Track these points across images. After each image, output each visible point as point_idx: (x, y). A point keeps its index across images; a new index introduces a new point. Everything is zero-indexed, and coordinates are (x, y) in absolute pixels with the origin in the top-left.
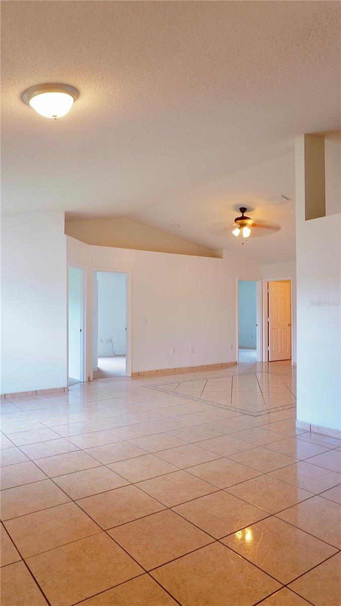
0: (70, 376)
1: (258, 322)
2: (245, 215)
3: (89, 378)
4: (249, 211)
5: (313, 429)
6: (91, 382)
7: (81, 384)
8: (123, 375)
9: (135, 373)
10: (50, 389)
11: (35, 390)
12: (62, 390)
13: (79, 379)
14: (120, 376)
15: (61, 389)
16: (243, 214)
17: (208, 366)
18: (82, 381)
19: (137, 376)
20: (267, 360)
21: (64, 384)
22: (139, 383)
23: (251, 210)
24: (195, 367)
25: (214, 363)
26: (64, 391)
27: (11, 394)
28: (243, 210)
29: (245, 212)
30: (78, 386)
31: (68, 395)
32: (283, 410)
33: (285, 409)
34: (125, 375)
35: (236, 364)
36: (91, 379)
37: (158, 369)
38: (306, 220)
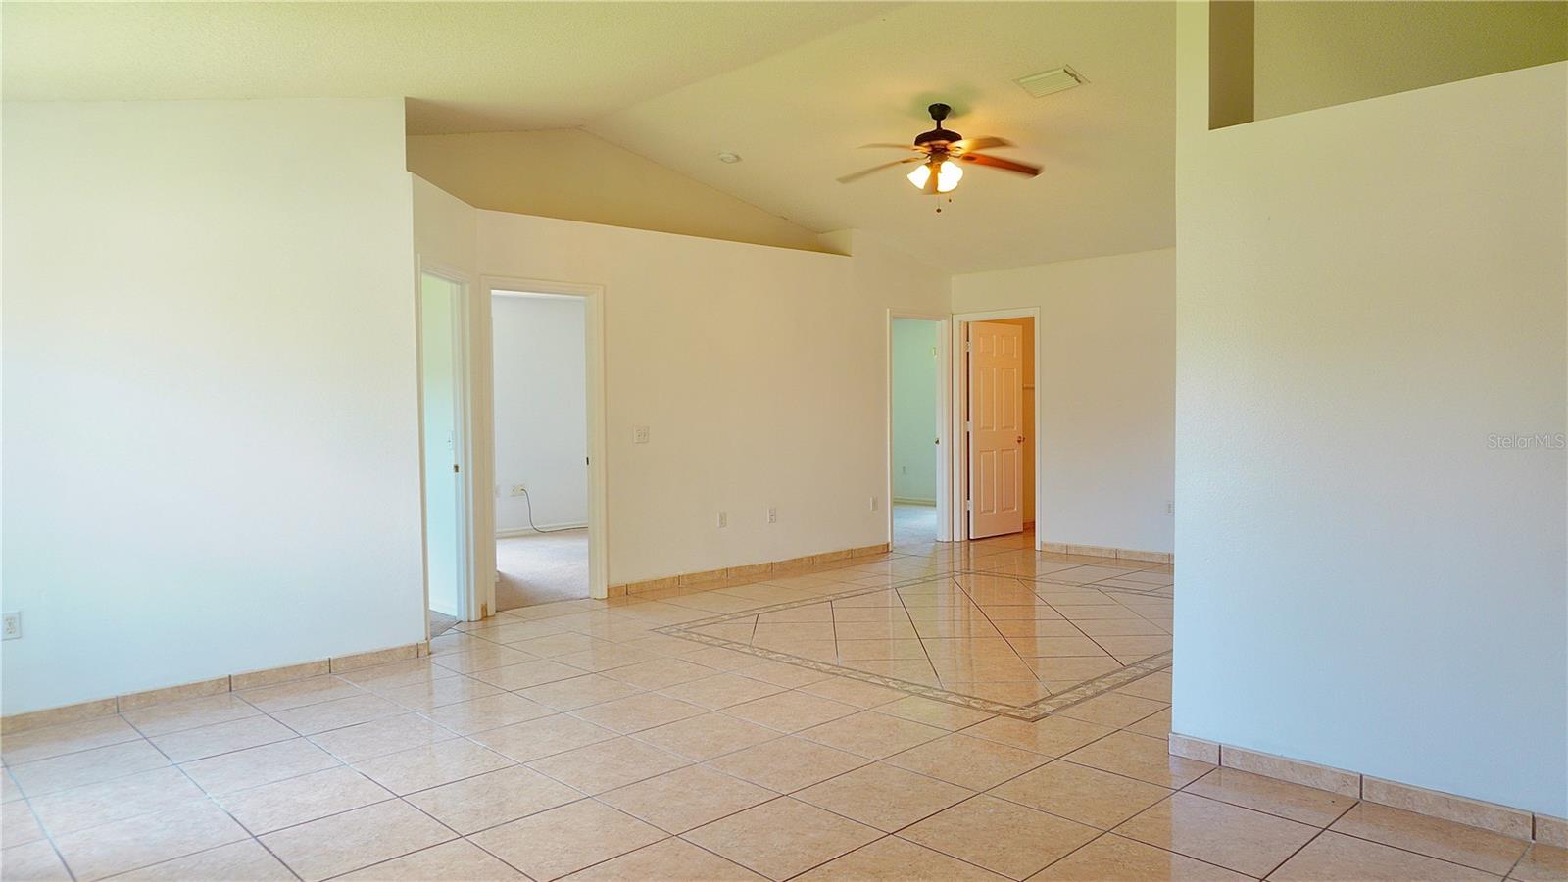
0: (432, 607)
1: (942, 433)
2: (947, 125)
3: (484, 609)
4: (955, 115)
5: (1228, 761)
6: (490, 623)
7: (462, 627)
8: (579, 594)
9: (616, 589)
10: (372, 654)
11: (327, 658)
12: (409, 652)
13: (454, 614)
14: (572, 599)
15: (408, 649)
16: (939, 124)
17: (813, 557)
18: (463, 617)
19: (622, 595)
20: (965, 538)
21: (417, 635)
22: (635, 621)
23: (965, 111)
24: (780, 563)
25: (828, 549)
26: (418, 655)
27: (249, 676)
28: (939, 111)
29: (943, 118)
30: (452, 636)
31: (430, 668)
32: (1097, 694)
33: (1102, 692)
34: (587, 594)
35: (888, 551)
36: (491, 611)
37: (681, 573)
38: (1210, 129)
